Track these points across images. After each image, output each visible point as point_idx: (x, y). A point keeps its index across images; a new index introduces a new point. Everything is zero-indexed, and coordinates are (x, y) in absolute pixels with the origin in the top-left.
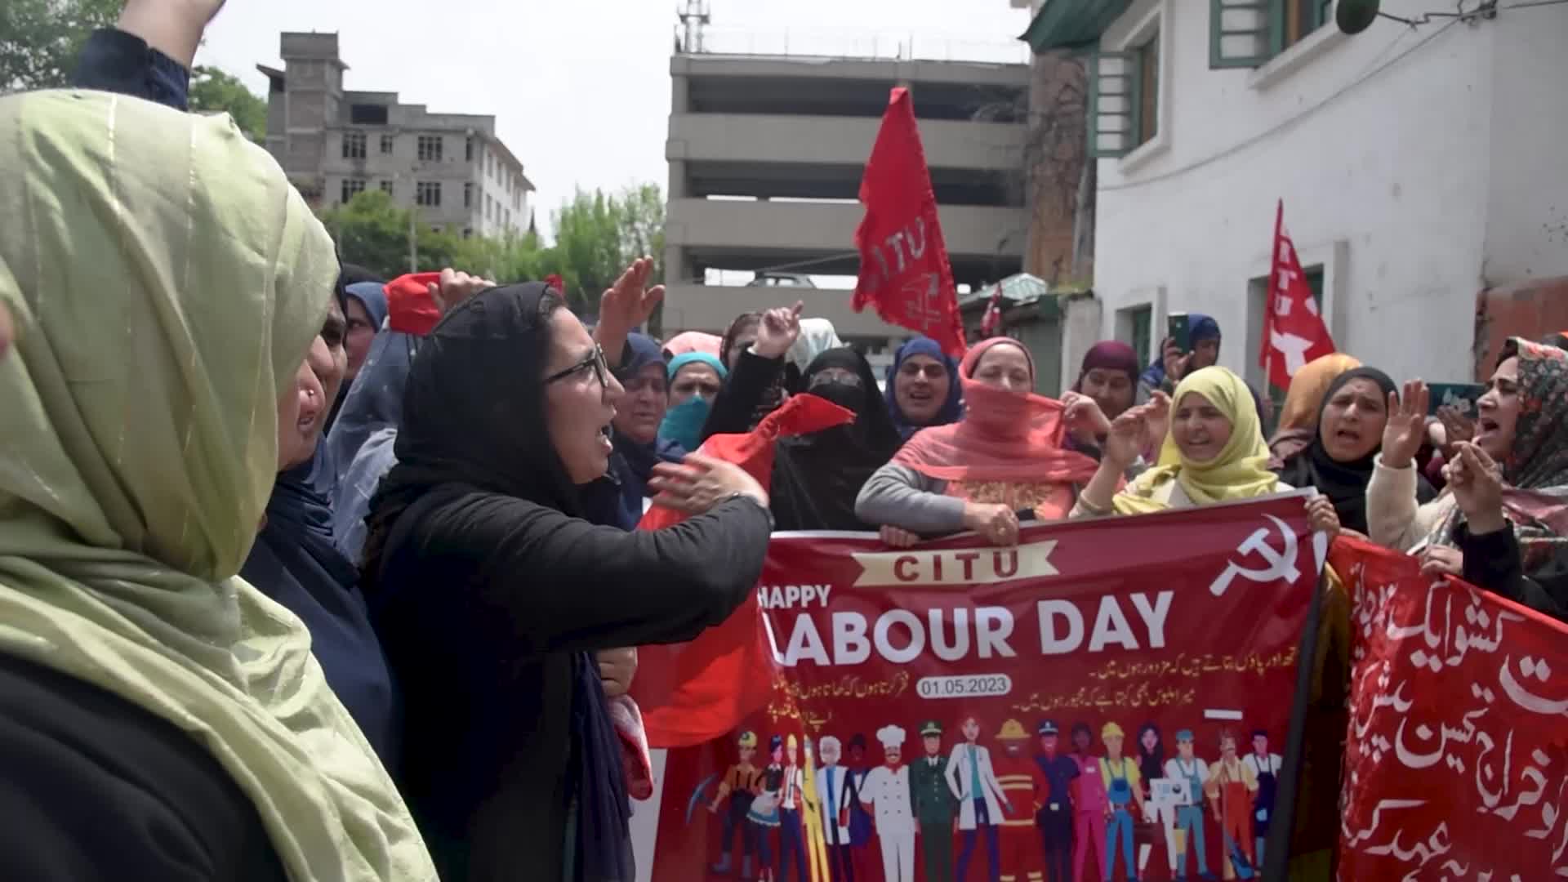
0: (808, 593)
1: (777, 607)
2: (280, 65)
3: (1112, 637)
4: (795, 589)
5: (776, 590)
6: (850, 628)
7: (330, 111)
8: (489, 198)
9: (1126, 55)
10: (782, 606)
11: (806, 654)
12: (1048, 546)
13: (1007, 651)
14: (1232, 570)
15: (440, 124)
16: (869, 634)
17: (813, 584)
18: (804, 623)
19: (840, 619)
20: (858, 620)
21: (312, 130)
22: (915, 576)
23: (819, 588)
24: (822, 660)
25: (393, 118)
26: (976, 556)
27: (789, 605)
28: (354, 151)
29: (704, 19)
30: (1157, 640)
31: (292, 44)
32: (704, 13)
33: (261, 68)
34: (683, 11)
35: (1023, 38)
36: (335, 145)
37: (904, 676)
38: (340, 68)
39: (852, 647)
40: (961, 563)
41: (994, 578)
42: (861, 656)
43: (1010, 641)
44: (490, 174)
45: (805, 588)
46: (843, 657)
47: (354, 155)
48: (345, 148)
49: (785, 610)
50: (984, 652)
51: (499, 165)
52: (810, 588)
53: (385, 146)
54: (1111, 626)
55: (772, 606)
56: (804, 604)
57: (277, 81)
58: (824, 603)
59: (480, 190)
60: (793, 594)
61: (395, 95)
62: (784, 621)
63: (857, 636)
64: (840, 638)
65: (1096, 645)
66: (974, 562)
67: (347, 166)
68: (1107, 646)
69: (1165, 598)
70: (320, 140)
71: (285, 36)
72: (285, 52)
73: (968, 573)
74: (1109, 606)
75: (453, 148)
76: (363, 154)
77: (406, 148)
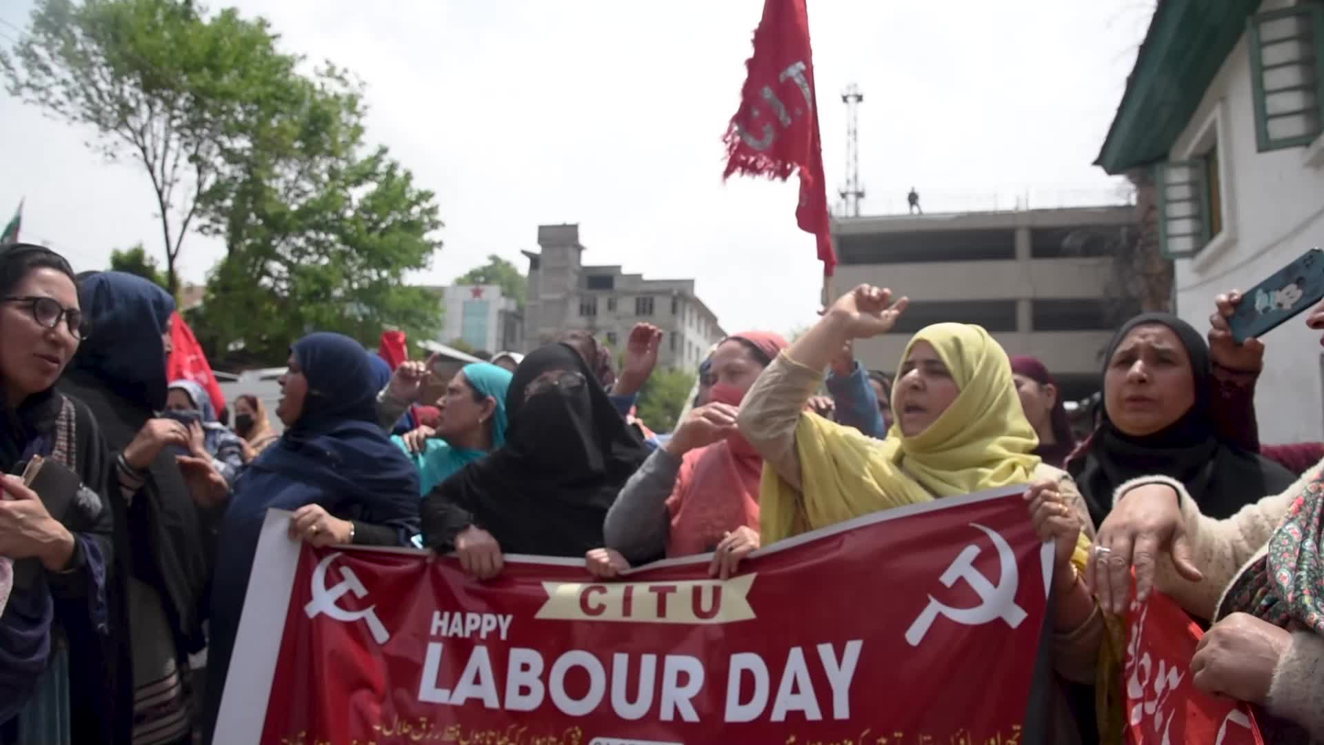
0: (489, 623)
1: (455, 635)
2: (537, 249)
3: (795, 703)
4: (476, 617)
5: (458, 616)
6: (525, 667)
7: (572, 281)
8: (690, 344)
9: (1192, 164)
10: (460, 635)
11: (475, 692)
12: (748, 580)
13: (690, 715)
14: (934, 608)
15: (653, 288)
16: (545, 677)
17: (496, 613)
18: (480, 657)
19: (518, 655)
20: (534, 658)
21: (557, 296)
22: (601, 608)
23: (501, 617)
24: (492, 702)
25: (617, 285)
26: (673, 589)
27: (467, 635)
28: (588, 310)
29: (860, 195)
30: (841, 710)
31: (548, 235)
32: (860, 190)
33: (524, 252)
34: (843, 191)
35: (1096, 163)
36: (574, 307)
37: (575, 732)
38: (580, 249)
39: (525, 691)
40: (655, 595)
41: (690, 618)
42: (531, 703)
43: (694, 701)
44: (691, 324)
45: (487, 617)
46: (514, 702)
47: (588, 313)
48: (582, 307)
49: (464, 639)
50: (666, 714)
51: (699, 318)
52: (491, 617)
53: (611, 306)
54: (795, 690)
55: (451, 634)
56: (483, 635)
57: (535, 261)
58: (503, 636)
59: (683, 337)
60: (473, 622)
61: (619, 267)
62: (459, 650)
63: (532, 679)
64: (515, 677)
65: (778, 715)
66: (669, 596)
67: (582, 322)
68: (790, 714)
69: (853, 649)
70: (564, 303)
71: (542, 230)
72: (541, 240)
73: (661, 609)
74: (796, 660)
75: (662, 305)
76: (595, 312)
77: (627, 305)
